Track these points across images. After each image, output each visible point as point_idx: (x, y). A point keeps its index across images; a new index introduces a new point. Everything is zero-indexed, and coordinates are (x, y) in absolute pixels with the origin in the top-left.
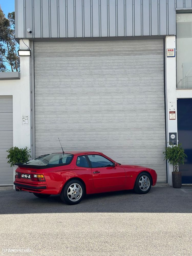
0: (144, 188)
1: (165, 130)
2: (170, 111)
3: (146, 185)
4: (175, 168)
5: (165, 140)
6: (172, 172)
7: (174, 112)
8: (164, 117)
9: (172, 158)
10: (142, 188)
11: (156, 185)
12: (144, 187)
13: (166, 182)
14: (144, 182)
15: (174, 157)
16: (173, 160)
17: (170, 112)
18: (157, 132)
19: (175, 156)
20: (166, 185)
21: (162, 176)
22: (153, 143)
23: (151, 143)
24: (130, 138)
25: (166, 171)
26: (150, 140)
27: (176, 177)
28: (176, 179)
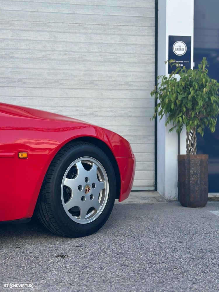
0: (83, 209)
1: (154, 33)
3: (91, 197)
4: (187, 141)
5: (154, 65)
6: (179, 156)
10: (75, 211)
11: (131, 199)
12: (84, 207)
13: (153, 188)
14: (83, 183)
15: (189, 106)
18: (132, 39)
19: (194, 99)
20: (154, 198)
21: (142, 172)
22: (119, 74)
23: (113, 73)
24: (49, 53)
25: (154, 157)
26: (109, 64)
27: (193, 170)
28: (193, 177)
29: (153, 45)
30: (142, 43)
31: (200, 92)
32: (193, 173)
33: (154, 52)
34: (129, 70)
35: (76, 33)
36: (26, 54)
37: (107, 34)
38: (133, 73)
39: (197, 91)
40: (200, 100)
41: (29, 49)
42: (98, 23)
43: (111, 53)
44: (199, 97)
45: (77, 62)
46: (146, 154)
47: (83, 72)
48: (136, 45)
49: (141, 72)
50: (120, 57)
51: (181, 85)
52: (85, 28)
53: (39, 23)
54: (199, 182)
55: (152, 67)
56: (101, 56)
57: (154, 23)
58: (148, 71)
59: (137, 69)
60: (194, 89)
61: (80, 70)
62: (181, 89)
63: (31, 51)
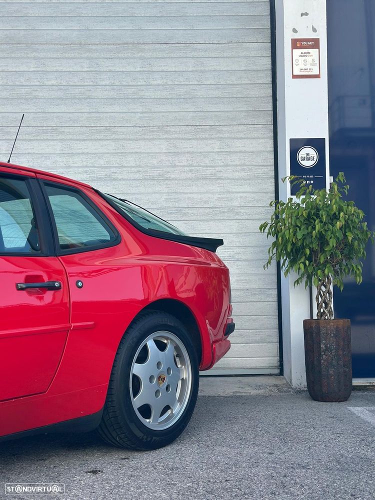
1: (272, 134)
2: (297, 36)
4: (317, 299)
5: (273, 181)
6: (305, 321)
7: (315, 44)
8: (270, 79)
9: (303, 247)
13: (277, 371)
15: (315, 246)
16: (310, 259)
17: (297, 44)
18: (238, 145)
20: (276, 386)
21: (259, 345)
22: (219, 196)
23: (210, 195)
24: (114, 170)
25: (277, 322)
26: (204, 182)
27: (324, 344)
28: (324, 354)
29: (271, 151)
30: (254, 149)
31: (331, 227)
32: (324, 348)
33: (272, 162)
34: (234, 190)
35: (153, 139)
36: (81, 173)
37: (200, 139)
38: (241, 195)
39: (325, 224)
40: (331, 238)
41: (86, 167)
42: (187, 124)
43: (207, 166)
44: (329, 233)
45: (155, 182)
46: (265, 318)
47: (165, 197)
48: (245, 152)
49: (253, 192)
50: (221, 171)
51: (302, 215)
52: (167, 132)
53: (100, 128)
54: (334, 362)
55: (270, 184)
56: (191, 171)
57: (271, 119)
58: (264, 191)
59: (247, 188)
60: (321, 222)
61: (160, 193)
62: (301, 222)
63: (88, 169)
